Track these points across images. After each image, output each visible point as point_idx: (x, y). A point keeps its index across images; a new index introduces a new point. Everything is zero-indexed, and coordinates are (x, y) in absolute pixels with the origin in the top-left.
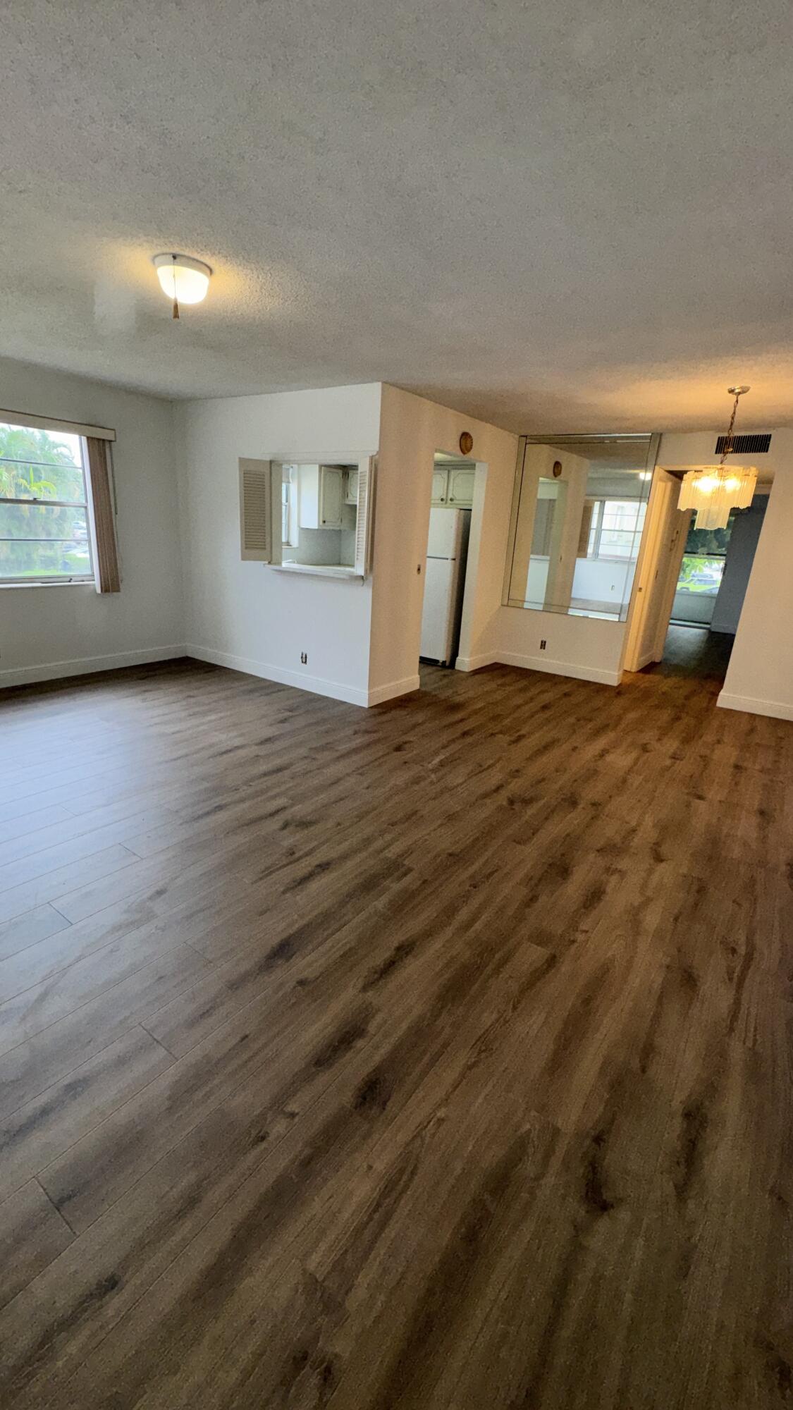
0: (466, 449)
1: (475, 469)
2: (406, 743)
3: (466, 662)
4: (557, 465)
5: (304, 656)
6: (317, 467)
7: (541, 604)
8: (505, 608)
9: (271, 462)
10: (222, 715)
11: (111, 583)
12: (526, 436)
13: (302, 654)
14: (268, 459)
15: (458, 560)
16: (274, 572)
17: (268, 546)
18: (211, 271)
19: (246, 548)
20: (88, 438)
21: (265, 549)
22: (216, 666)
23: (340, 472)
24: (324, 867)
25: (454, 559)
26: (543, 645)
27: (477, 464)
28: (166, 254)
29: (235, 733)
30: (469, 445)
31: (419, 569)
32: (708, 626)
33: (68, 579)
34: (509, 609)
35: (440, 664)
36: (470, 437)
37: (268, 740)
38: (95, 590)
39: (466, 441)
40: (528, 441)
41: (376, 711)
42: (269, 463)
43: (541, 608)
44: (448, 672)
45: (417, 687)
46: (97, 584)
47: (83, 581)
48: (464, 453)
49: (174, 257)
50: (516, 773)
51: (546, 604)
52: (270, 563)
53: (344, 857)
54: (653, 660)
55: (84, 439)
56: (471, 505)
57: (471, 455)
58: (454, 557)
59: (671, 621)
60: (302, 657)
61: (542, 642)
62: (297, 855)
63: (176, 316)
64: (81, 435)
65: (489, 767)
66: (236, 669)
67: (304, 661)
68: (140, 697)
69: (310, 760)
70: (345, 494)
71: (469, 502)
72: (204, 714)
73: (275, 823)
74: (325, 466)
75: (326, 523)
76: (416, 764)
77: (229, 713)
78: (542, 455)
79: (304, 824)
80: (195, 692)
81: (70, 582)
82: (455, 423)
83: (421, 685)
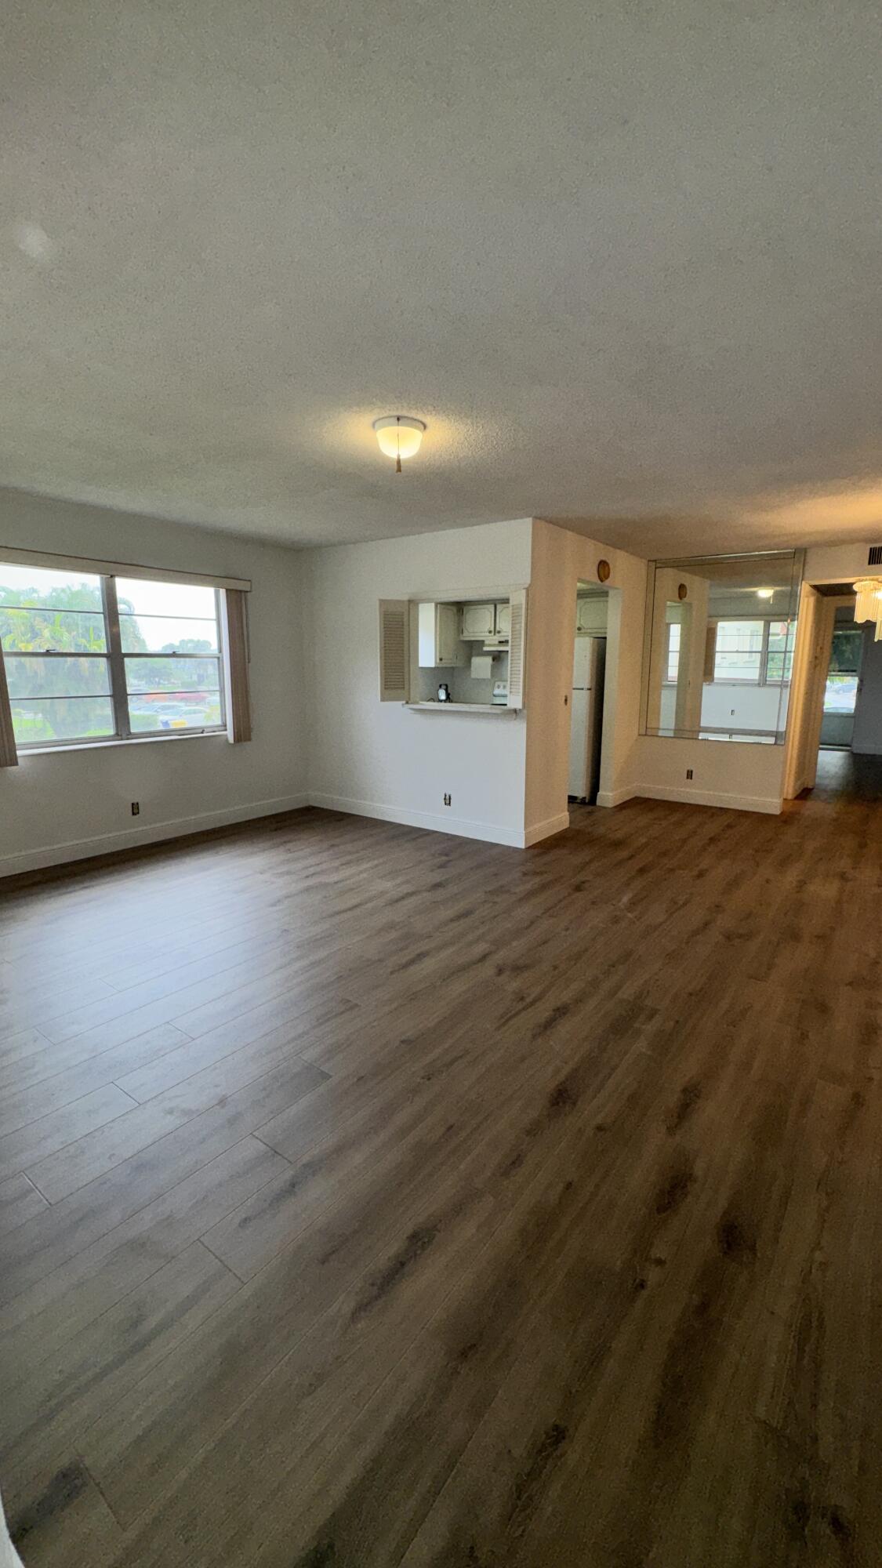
0: (605, 577)
1: (607, 596)
2: (583, 882)
3: (608, 796)
4: (682, 588)
5: (447, 797)
6: (433, 604)
7: (671, 730)
8: (642, 738)
9: (410, 601)
10: (376, 862)
11: (243, 733)
12: (655, 561)
13: (446, 796)
14: (406, 598)
15: (593, 690)
16: (413, 712)
17: (406, 687)
18: (425, 427)
19: (385, 688)
20: (227, 590)
21: (404, 688)
22: (345, 814)
23: (454, 609)
24: (561, 1011)
25: (590, 689)
26: (690, 775)
27: (611, 593)
28: (391, 417)
29: (399, 880)
30: (606, 573)
31: (566, 700)
32: (848, 748)
33: (201, 731)
34: (646, 737)
35: (578, 801)
36: (607, 564)
37: (437, 886)
38: (227, 740)
39: (603, 570)
40: (658, 565)
41: (536, 851)
42: (407, 603)
43: (671, 734)
44: (590, 808)
45: (566, 825)
46: (230, 734)
47: (214, 732)
48: (602, 581)
49: (398, 419)
50: (718, 908)
51: (676, 730)
52: (407, 703)
53: (579, 1000)
54: (805, 786)
55: (222, 592)
56: (606, 633)
57: (607, 582)
58: (589, 687)
59: (821, 746)
60: (445, 799)
61: (688, 771)
62: (528, 1000)
63: (399, 470)
64: (217, 586)
65: (685, 904)
66: (369, 816)
67: (448, 802)
68: (282, 849)
69: (491, 904)
70: (460, 630)
71: (603, 631)
72: (359, 860)
73: (487, 970)
74: (442, 604)
75: (443, 661)
76: (606, 903)
77: (381, 860)
78: (669, 579)
79: (518, 969)
80: (337, 841)
81: (202, 733)
82: (594, 551)
83: (571, 823)
